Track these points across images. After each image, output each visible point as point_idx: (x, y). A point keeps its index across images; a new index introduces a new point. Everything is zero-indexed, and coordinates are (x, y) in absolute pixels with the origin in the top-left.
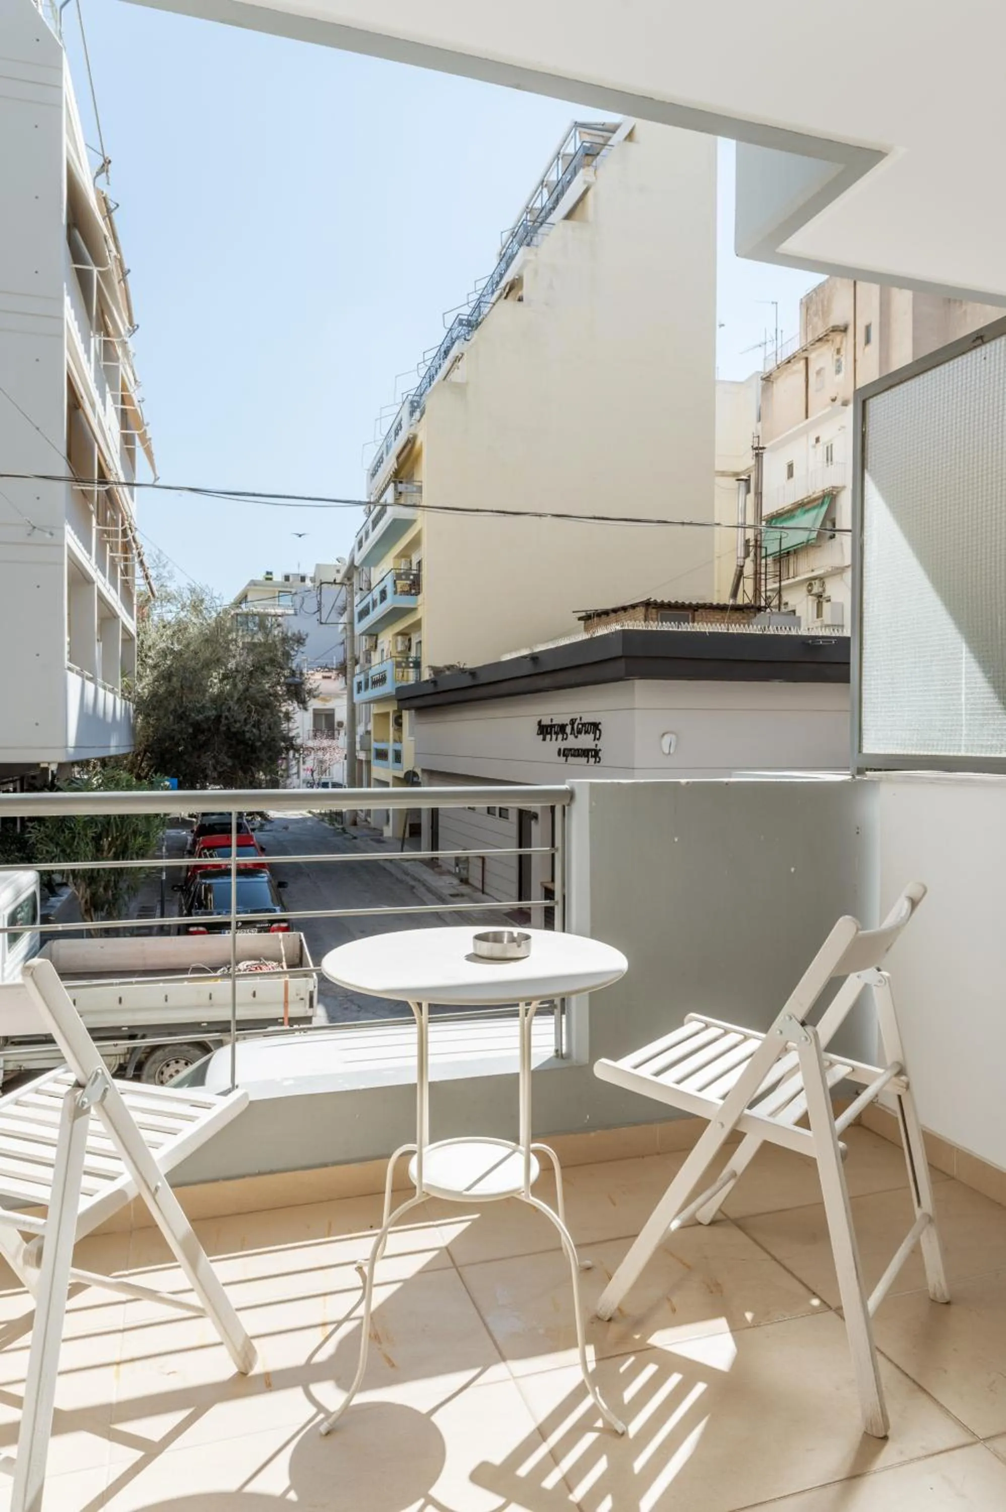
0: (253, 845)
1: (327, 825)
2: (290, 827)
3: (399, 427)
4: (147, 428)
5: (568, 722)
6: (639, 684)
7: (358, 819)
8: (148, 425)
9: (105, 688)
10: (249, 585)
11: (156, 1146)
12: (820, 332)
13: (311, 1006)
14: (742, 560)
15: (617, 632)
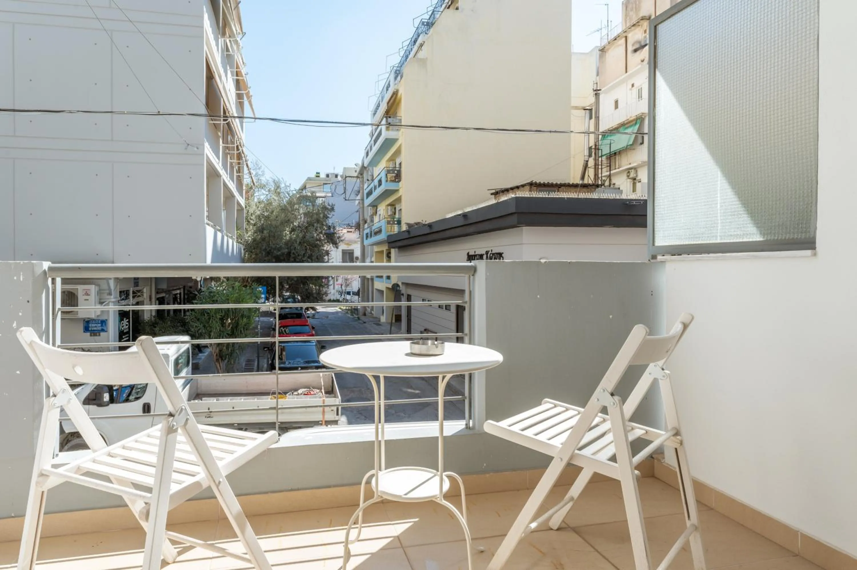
0: (307, 325)
1: (349, 315)
2: (330, 316)
3: (389, 86)
4: (250, 90)
5: (484, 252)
6: (525, 229)
7: (367, 312)
8: (250, 88)
9: (227, 236)
10: (307, 180)
11: (221, 459)
12: (634, 21)
13: (338, 414)
14: (587, 157)
15: (513, 198)
